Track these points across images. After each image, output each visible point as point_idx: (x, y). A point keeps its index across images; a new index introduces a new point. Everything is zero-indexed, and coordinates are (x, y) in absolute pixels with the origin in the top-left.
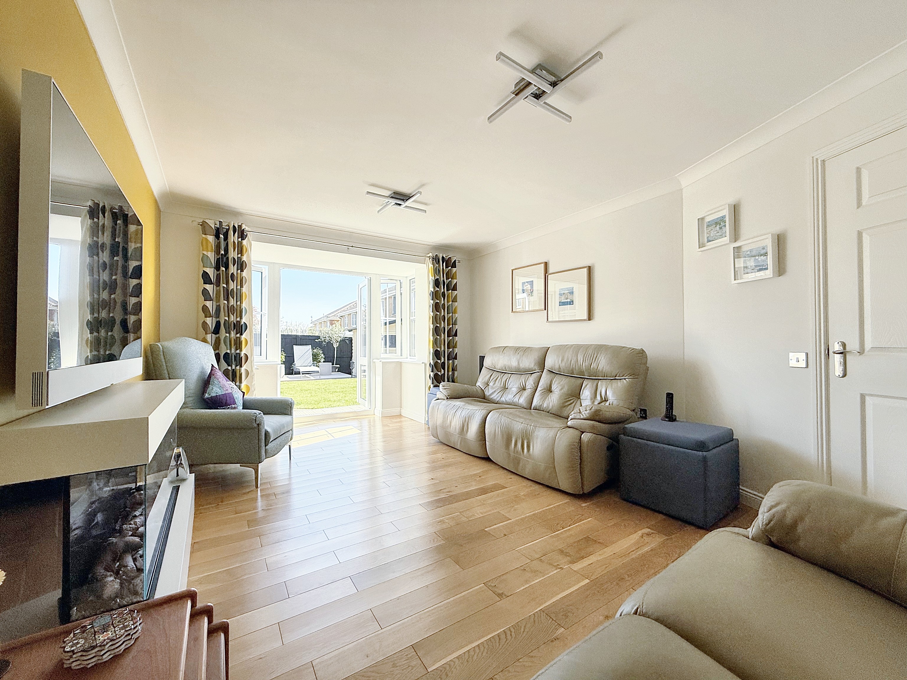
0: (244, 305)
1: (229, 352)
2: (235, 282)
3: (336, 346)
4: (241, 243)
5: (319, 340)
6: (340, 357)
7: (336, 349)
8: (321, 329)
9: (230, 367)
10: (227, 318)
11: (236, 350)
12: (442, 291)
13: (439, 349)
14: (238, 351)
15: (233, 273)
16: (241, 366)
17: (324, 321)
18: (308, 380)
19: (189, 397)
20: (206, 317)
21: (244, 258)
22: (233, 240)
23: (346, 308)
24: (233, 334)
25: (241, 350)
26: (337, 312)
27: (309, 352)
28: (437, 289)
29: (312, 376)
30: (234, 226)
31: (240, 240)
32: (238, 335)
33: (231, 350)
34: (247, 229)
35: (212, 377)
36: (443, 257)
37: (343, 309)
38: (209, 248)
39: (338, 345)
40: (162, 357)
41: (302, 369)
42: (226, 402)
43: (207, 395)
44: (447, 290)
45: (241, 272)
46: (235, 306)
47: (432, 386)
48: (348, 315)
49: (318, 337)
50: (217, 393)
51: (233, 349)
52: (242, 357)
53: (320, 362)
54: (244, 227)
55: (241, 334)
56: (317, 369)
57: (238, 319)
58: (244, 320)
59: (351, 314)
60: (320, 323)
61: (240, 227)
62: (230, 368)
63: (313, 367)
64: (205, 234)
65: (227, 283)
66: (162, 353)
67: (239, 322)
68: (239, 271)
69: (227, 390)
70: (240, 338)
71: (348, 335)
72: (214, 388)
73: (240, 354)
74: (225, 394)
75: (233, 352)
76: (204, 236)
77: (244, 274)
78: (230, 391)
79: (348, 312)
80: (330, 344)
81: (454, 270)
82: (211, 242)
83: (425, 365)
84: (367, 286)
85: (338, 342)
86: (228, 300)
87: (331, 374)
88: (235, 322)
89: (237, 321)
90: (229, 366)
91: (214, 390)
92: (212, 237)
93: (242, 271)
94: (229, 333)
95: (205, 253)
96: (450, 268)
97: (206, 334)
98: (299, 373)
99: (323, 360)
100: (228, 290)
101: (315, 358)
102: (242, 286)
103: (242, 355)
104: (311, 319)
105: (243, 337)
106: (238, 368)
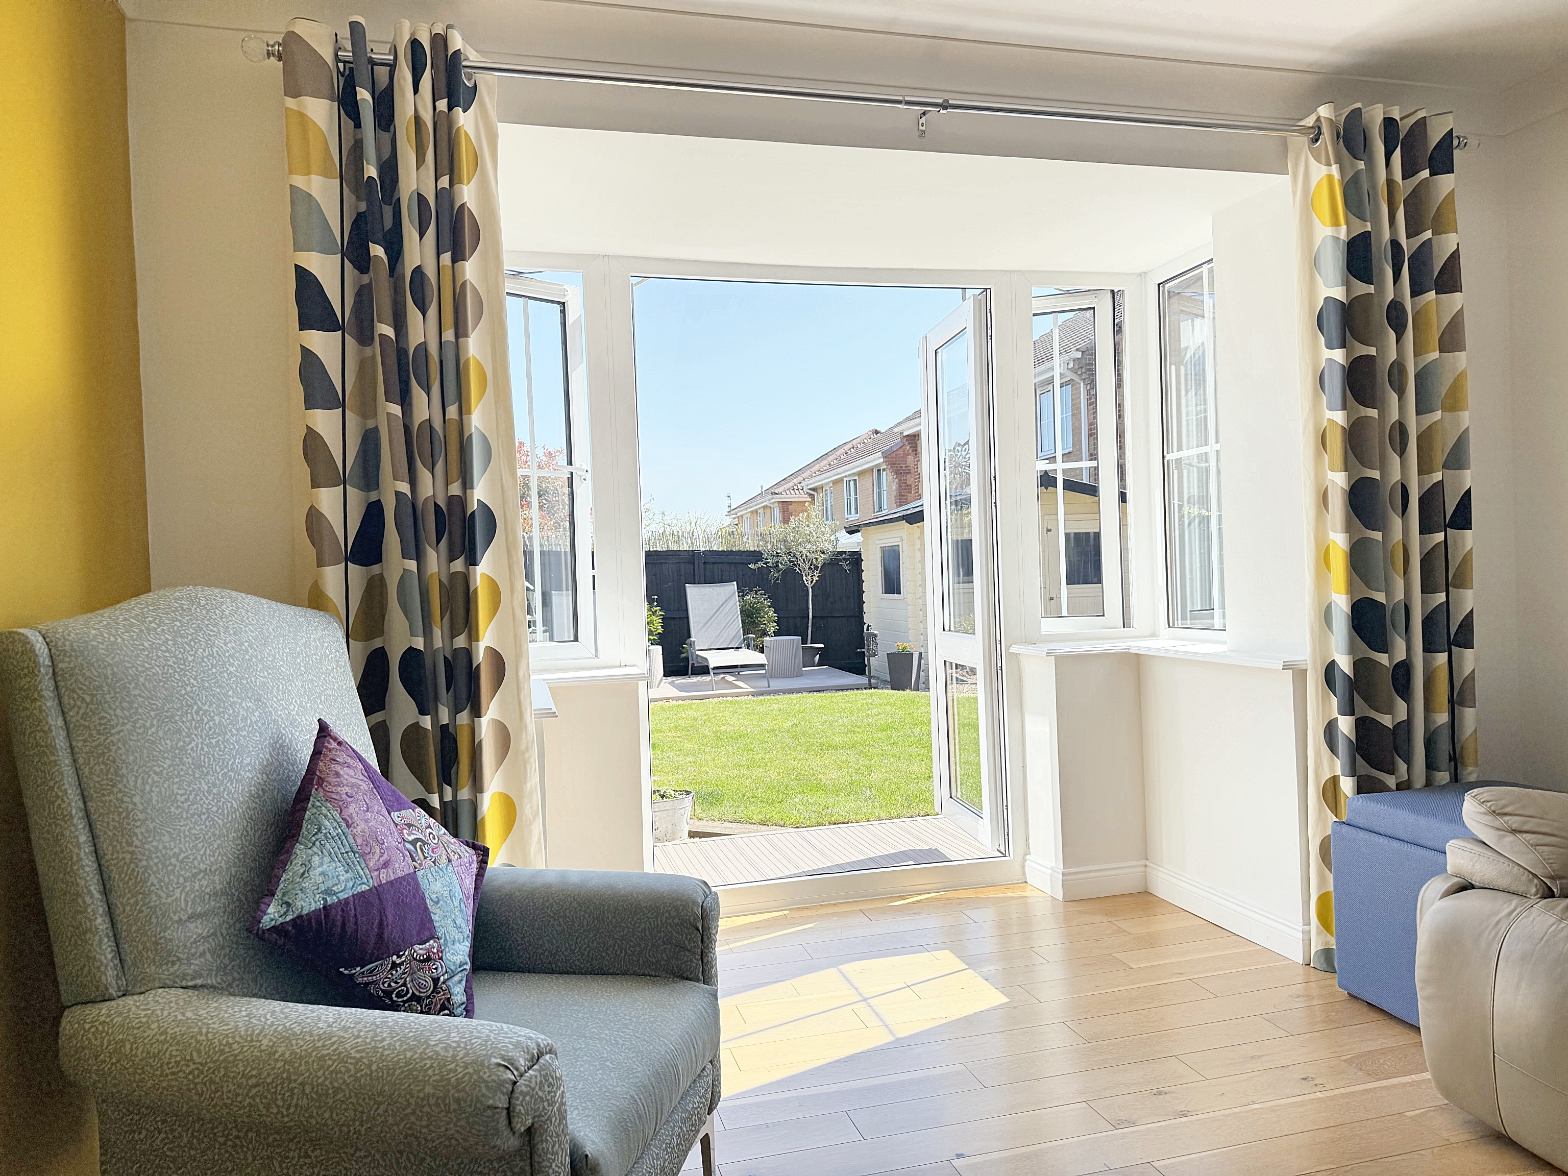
0: (477, 421)
1: (419, 643)
2: (432, 311)
3: (809, 580)
4: (450, 123)
5: (760, 564)
6: (823, 618)
7: (810, 590)
8: (762, 529)
9: (428, 718)
10: (404, 488)
11: (453, 635)
12: (1390, 296)
13: (1380, 597)
14: (461, 642)
15: (418, 268)
16: (477, 712)
17: (765, 507)
18: (732, 695)
19: (192, 917)
20: (315, 484)
21: (467, 194)
22: (411, 112)
23: (825, 462)
24: (434, 560)
25: (473, 637)
26: (800, 478)
27: (731, 603)
28: (1363, 289)
29: (745, 679)
30: (415, 44)
31: (442, 105)
32: (458, 565)
33: (428, 634)
34: (472, 56)
35: (316, 796)
36: (1389, 123)
37: (817, 467)
38: (316, 156)
39: (816, 578)
40: (51, 704)
41: (715, 659)
42: (380, 936)
43: (273, 914)
44: (1415, 293)
45: (454, 260)
46: (438, 425)
47: (1347, 785)
48: (835, 482)
49: (756, 556)
50: (328, 892)
51: (437, 633)
52: (478, 666)
53: (765, 634)
54: (457, 42)
55: (472, 561)
56: (759, 658)
57: (455, 489)
58: (480, 493)
59: (841, 480)
60: (752, 512)
61: (440, 41)
62: (426, 722)
63: (744, 650)
64: (295, 96)
65: (400, 324)
66: (46, 685)
67: (459, 503)
68: (446, 258)
69: (386, 865)
70: (466, 579)
71: (848, 543)
72: (316, 860)
73: (468, 654)
74: (377, 891)
75: (438, 643)
76: (290, 103)
77: (470, 269)
78: (401, 867)
79: (833, 476)
80: (791, 575)
81: (1446, 182)
82: (324, 127)
83: (1300, 675)
84: (970, 331)
85: (816, 568)
86: (405, 400)
87: (800, 675)
88: (442, 503)
89: (451, 499)
90: (422, 712)
91: (315, 874)
92: (325, 103)
93: (458, 256)
94: (419, 557)
95: (299, 181)
96: (1425, 173)
97: (320, 563)
98: (704, 670)
99: (772, 628)
100: (401, 352)
101: (750, 620)
102: (460, 331)
103: (480, 655)
104: (727, 502)
105: (483, 570)
106: (463, 718)
